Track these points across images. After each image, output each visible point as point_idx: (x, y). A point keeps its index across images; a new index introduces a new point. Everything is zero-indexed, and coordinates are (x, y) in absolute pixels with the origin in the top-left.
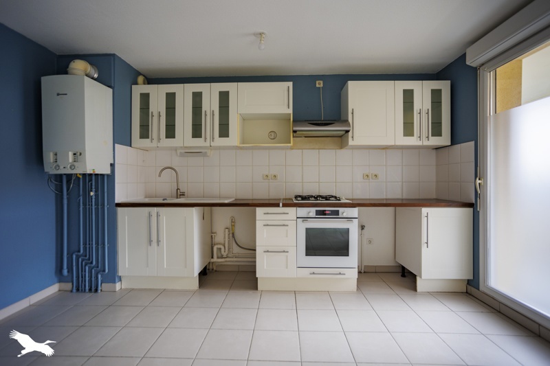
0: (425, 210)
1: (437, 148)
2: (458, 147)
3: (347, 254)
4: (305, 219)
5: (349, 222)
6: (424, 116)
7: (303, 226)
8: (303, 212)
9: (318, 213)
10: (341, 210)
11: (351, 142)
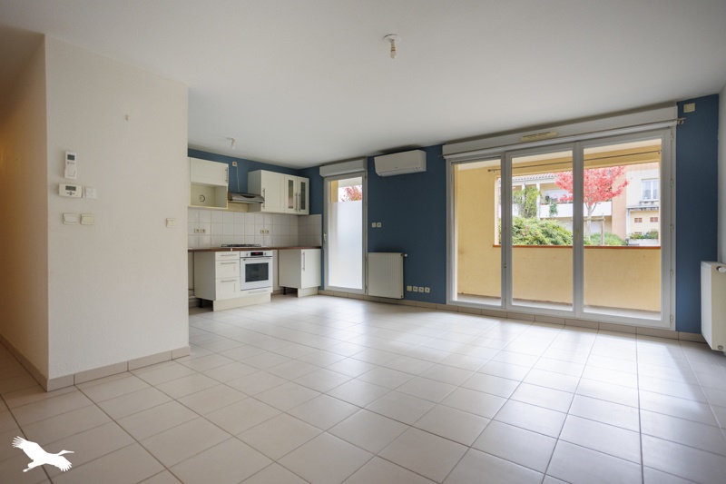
0: (303, 251)
1: (299, 216)
2: (313, 216)
3: (267, 279)
4: (245, 258)
5: (269, 259)
6: (299, 198)
7: (244, 263)
8: (243, 254)
9: (252, 254)
10: (264, 252)
11: (262, 210)
